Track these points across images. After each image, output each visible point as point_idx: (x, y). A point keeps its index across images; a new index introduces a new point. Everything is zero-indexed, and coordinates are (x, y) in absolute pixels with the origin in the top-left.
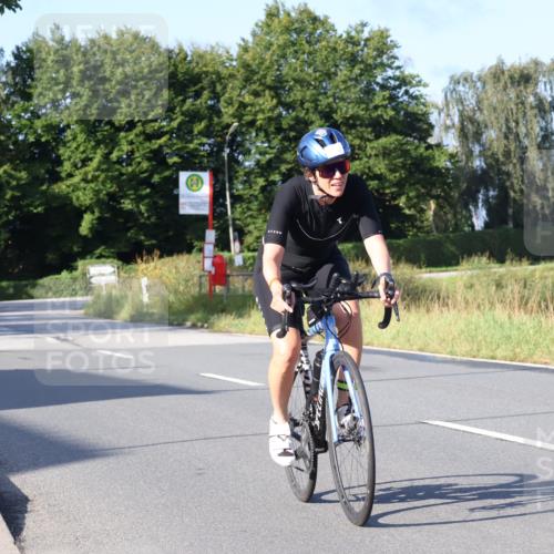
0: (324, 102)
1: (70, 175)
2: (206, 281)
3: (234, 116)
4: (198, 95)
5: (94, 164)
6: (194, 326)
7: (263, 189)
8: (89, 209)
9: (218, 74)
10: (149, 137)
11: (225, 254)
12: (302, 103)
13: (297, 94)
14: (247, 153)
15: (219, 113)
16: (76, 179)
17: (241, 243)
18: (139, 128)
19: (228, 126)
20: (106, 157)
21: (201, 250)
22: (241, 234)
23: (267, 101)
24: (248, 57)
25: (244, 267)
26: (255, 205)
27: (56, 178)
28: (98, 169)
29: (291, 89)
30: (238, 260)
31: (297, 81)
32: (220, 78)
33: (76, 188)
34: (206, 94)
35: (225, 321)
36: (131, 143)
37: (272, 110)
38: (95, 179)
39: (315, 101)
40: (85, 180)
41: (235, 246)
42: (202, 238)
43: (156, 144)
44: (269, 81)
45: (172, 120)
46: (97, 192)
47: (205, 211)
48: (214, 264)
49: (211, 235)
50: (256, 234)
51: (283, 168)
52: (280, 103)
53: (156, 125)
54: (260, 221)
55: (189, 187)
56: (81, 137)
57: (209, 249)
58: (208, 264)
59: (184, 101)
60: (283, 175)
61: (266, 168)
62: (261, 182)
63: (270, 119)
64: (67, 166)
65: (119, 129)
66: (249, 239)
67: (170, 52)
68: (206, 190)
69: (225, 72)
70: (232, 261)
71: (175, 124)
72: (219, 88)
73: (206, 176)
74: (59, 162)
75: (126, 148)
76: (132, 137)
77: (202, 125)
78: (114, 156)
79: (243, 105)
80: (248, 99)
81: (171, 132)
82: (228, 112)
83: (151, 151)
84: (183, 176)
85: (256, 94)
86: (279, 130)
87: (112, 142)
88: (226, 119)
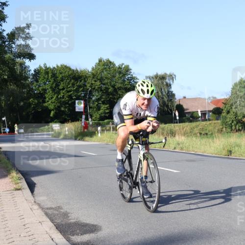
0: (113, 83)
1: (48, 101)
2: (82, 128)
3: (90, 86)
4: (81, 81)
5: (54, 98)
6: (79, 140)
7: (97, 105)
8: (53, 110)
9: (86, 76)
10: (68, 92)
11: (87, 122)
12: (107, 83)
13: (106, 81)
14: (93, 96)
15: (86, 86)
16: (50, 102)
17: (92, 119)
18: (65, 90)
19: (88, 89)
20: (57, 97)
21: (81, 120)
22: (91, 116)
23: (98, 83)
24: (94, 72)
25: (92, 125)
26: (95, 109)
27: (44, 102)
28: (55, 99)
29: (104, 80)
30: (91, 123)
31: (106, 78)
32: (86, 77)
33: (49, 105)
34: (83, 81)
35: (87, 138)
36: (63, 93)
37: (99, 85)
38: (54, 102)
39: (111, 83)
40: (52, 103)
41: (90, 119)
42: (81, 117)
43: (70, 93)
44: (99, 78)
45: (74, 87)
46: (55, 106)
47: (82, 110)
48: (84, 124)
49: (84, 117)
50: (95, 116)
51: (102, 100)
52: (101, 83)
53: (70, 89)
54: (96, 113)
55: (78, 104)
56: (51, 92)
57: (83, 120)
58: (83, 124)
59: (77, 83)
60: (102, 101)
61: (98, 100)
62: (96, 103)
63: (99, 87)
64: (47, 99)
65: (60, 90)
66: (93, 118)
67: (73, 70)
68: (82, 105)
69: (88, 76)
70: (89, 123)
71: (75, 88)
72: (86, 80)
73: (82, 102)
74: (45, 98)
75: (62, 94)
76: (64, 92)
77: (82, 89)
78: (59, 97)
79: (92, 84)
80: (93, 82)
81: (74, 90)
82: (88, 85)
83: (69, 95)
84: (77, 101)
85: (95, 81)
86: (101, 90)
87: (59, 93)
88: (88, 87)
